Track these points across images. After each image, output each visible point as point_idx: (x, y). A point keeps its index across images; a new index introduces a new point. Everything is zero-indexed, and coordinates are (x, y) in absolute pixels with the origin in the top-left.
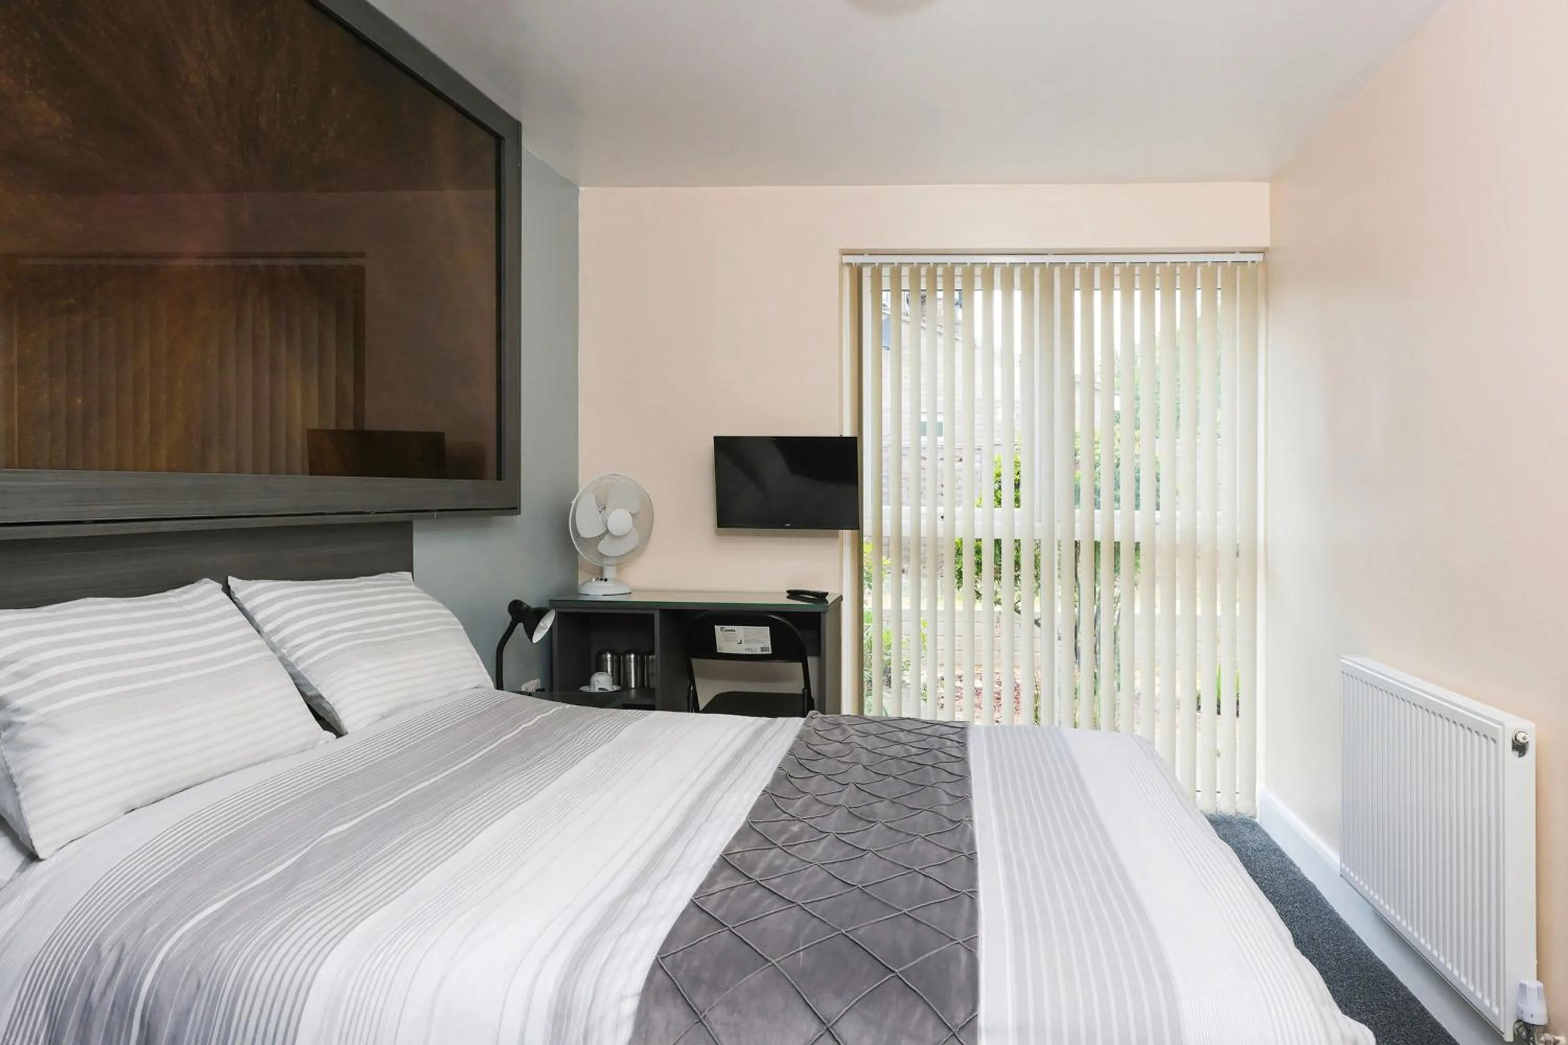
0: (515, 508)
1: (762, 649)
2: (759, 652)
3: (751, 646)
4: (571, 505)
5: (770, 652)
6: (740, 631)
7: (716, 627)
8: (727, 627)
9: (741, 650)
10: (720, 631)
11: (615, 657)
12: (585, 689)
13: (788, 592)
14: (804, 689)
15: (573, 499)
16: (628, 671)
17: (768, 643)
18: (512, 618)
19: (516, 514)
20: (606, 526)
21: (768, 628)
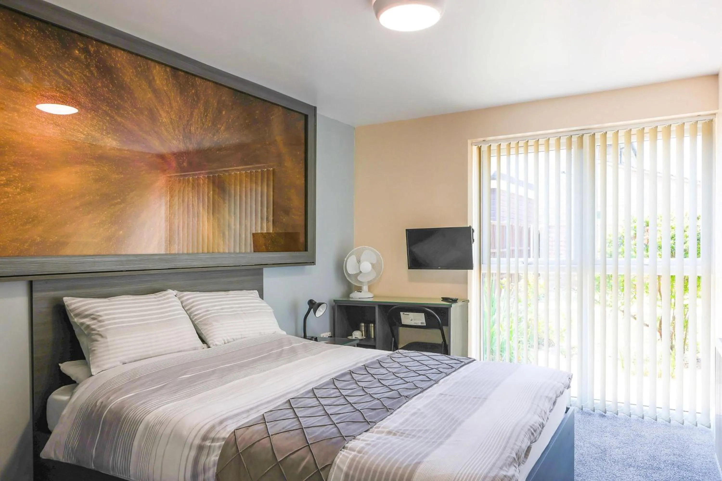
0: (313, 263)
1: (422, 323)
2: (420, 324)
3: (416, 322)
4: (344, 260)
5: (425, 325)
6: (412, 315)
7: (401, 313)
8: (406, 313)
9: (412, 323)
10: (403, 315)
11: (366, 325)
12: (350, 337)
13: (442, 298)
14: (442, 342)
15: (345, 258)
16: (370, 331)
17: (424, 321)
18: (309, 307)
19: (314, 265)
20: (360, 270)
21: (423, 314)
